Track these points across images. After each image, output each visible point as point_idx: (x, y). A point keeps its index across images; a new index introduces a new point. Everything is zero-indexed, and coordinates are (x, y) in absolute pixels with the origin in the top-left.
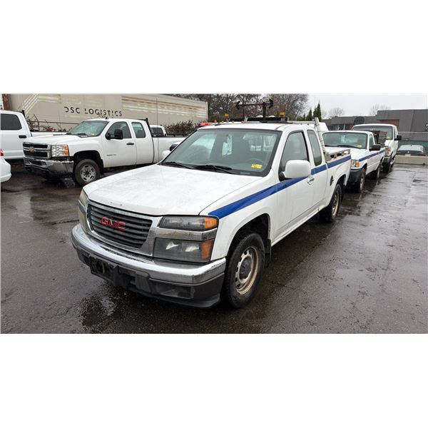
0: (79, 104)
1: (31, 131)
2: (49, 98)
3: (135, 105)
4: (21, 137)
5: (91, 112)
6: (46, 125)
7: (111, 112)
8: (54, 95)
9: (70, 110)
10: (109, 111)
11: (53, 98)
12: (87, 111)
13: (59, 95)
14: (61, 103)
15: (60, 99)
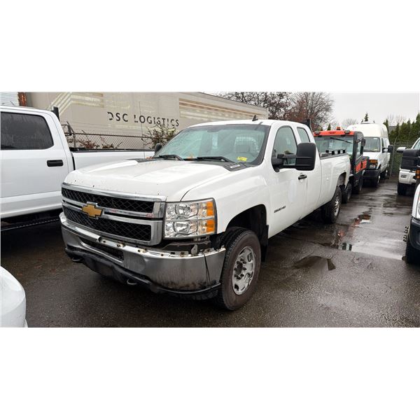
0: (127, 108)
1: (72, 150)
2: (88, 98)
3: (194, 111)
4: (51, 163)
5: (142, 120)
6: (84, 138)
7: (166, 121)
8: (94, 94)
9: (115, 117)
10: (164, 119)
11: (92, 99)
12: (137, 119)
13: (101, 95)
14: (103, 107)
15: (102, 101)
